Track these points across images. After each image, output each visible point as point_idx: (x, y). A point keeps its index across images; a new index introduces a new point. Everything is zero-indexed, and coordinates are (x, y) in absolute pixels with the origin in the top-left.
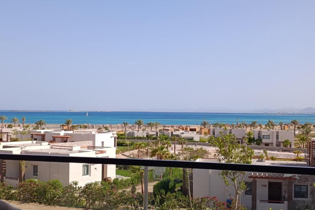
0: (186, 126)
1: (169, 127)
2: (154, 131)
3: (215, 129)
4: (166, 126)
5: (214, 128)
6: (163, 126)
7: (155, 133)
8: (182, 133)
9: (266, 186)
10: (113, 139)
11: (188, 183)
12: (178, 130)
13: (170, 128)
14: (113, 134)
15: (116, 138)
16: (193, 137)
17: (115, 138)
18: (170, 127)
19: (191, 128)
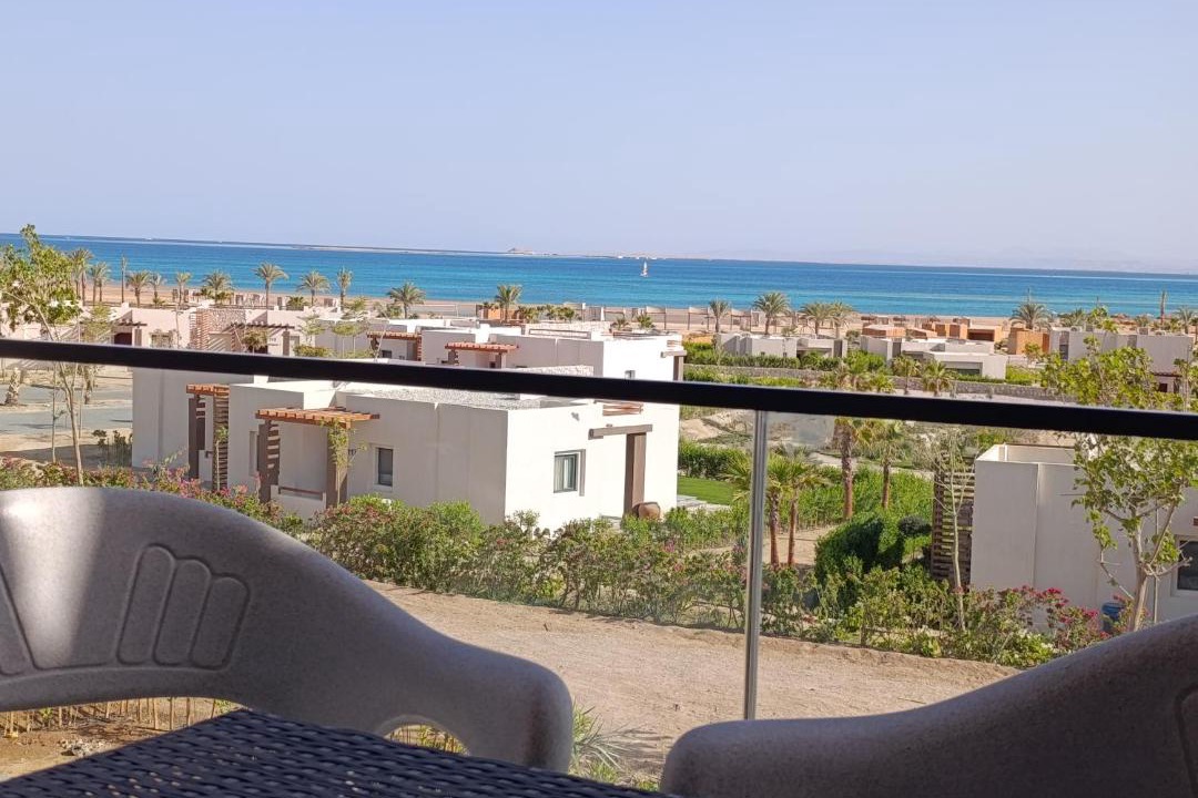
0: (955, 320)
1: (885, 322)
2: (828, 338)
3: (1072, 334)
4: (873, 320)
5: (1068, 329)
6: (863, 319)
7: (829, 344)
8: (939, 348)
10: (670, 360)
11: (953, 537)
12: (923, 336)
13: (889, 328)
14: (670, 343)
15: (681, 360)
16: (981, 364)
17: (676, 359)
18: (891, 323)
19: (972, 327)
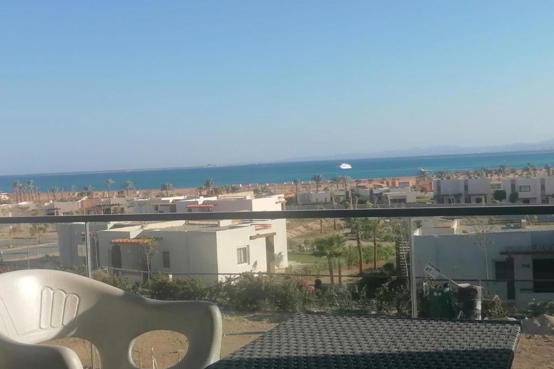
0: (393, 179)
1: (365, 182)
2: (343, 190)
3: (441, 181)
4: (360, 182)
5: (440, 179)
6: (356, 181)
7: (343, 193)
8: (388, 191)
9: (529, 266)
10: (280, 204)
11: (405, 268)
12: (381, 187)
13: (367, 184)
14: (279, 198)
15: (284, 205)
16: (406, 196)
17: (282, 204)
18: (367, 182)
19: (400, 181)
